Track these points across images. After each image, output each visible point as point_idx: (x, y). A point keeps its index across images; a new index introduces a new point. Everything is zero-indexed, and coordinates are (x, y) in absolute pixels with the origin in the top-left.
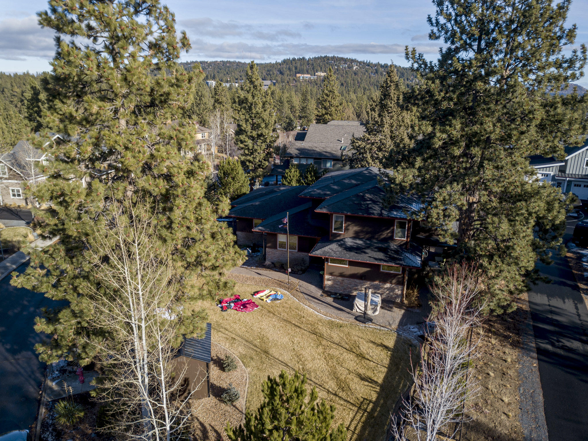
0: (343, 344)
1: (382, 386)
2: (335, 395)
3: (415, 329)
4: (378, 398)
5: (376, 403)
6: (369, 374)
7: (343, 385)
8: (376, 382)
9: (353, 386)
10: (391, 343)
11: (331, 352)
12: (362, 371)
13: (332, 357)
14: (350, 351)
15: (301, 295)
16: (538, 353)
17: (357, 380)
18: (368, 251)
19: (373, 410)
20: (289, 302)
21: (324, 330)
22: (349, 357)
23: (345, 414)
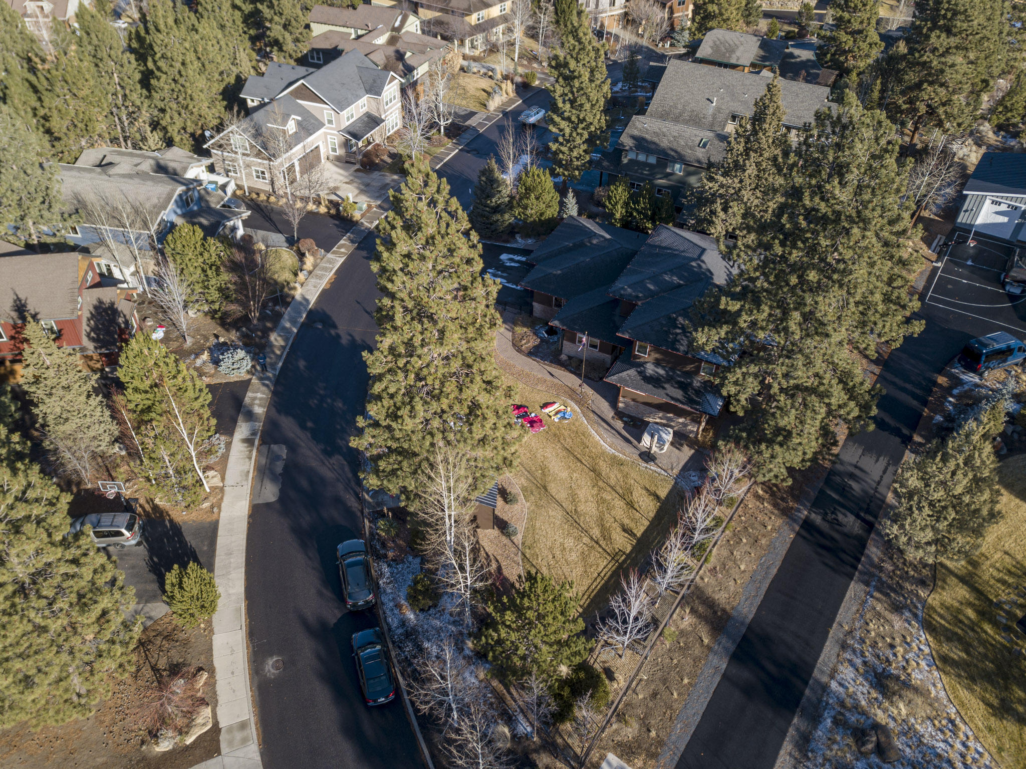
0: (618, 488)
1: (639, 541)
2: (597, 543)
3: (694, 478)
4: (631, 552)
5: (628, 556)
6: (632, 525)
7: (606, 534)
8: (635, 535)
9: (615, 536)
10: (663, 493)
11: (604, 496)
12: (626, 521)
13: (604, 501)
14: (622, 497)
15: (592, 415)
16: (802, 527)
17: (619, 530)
18: (666, 386)
19: (624, 561)
20: (577, 424)
21: (603, 467)
22: (619, 503)
23: (600, 561)
